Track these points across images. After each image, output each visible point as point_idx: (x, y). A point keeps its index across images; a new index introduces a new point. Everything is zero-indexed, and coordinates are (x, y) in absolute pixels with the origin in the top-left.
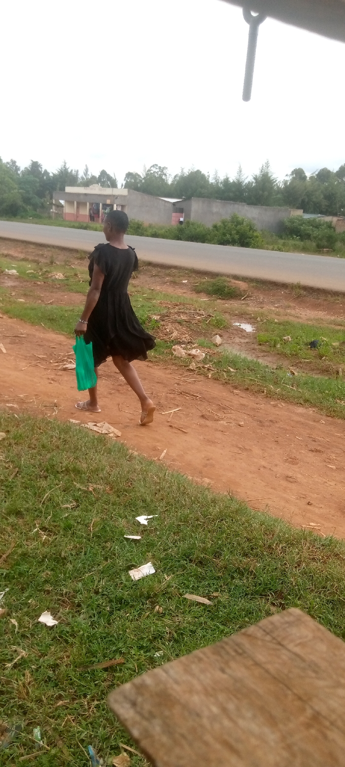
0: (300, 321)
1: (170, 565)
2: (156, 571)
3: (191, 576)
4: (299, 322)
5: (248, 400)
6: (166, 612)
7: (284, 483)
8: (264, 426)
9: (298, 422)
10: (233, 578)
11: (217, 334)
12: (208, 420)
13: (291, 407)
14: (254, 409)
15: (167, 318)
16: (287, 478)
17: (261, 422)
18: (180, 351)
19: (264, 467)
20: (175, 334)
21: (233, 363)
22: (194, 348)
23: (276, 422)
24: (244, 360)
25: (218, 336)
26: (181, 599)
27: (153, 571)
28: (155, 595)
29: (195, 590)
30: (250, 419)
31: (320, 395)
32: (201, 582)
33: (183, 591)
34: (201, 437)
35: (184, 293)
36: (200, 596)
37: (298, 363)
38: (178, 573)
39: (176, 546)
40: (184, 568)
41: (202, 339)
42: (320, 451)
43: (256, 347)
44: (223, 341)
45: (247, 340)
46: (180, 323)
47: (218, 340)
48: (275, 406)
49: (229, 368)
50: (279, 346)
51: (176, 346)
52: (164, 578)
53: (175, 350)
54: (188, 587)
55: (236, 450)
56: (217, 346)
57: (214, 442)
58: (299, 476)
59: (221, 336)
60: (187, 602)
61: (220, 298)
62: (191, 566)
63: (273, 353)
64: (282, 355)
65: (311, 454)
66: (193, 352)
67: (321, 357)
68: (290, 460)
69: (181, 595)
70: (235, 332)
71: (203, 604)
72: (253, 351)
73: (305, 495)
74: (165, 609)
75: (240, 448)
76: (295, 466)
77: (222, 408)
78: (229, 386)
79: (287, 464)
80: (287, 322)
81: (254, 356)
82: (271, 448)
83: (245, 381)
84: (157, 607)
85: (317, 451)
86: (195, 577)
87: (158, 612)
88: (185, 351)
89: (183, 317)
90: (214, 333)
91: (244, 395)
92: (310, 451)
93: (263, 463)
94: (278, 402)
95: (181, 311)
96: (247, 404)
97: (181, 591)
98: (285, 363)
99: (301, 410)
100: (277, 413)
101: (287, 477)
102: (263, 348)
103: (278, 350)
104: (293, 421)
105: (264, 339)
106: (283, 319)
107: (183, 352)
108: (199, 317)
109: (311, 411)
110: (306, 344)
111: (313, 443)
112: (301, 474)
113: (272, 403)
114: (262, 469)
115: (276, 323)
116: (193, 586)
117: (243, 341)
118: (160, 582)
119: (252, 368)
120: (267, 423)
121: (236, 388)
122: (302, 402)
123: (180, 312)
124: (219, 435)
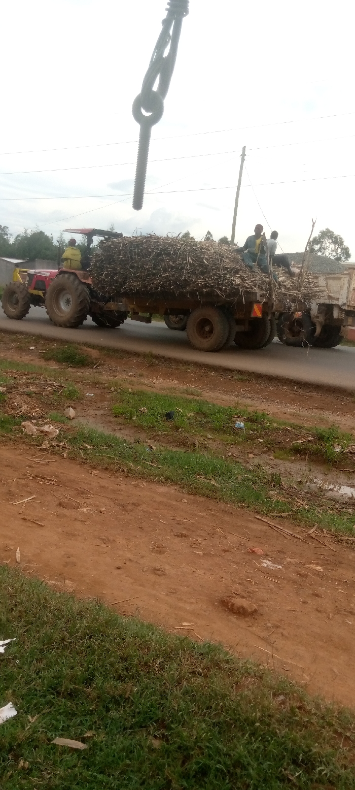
0: (154, 390)
1: (34, 703)
2: (18, 713)
3: (60, 714)
4: (153, 392)
5: (107, 481)
6: (34, 767)
7: (152, 577)
8: (126, 511)
9: (161, 503)
10: (108, 710)
11: (70, 406)
12: (66, 508)
13: (152, 486)
14: (114, 491)
15: (15, 390)
16: (155, 571)
17: (123, 506)
18: (30, 427)
19: (130, 560)
20: (25, 408)
21: (89, 439)
22: (46, 423)
23: (139, 505)
24: (101, 436)
25: (71, 408)
26: (50, 746)
27: (13, 713)
28: (19, 745)
29: (65, 732)
30: (112, 503)
31: (180, 471)
32: (71, 720)
33: (52, 735)
34: (60, 530)
35: (32, 360)
36: (73, 739)
37: (155, 436)
38: (44, 711)
39: (40, 678)
40: (50, 704)
41: (54, 412)
42: (185, 536)
43: (113, 419)
44: (77, 414)
45: (102, 412)
46: (29, 395)
47: (71, 412)
48: (136, 486)
49: (85, 445)
50: (135, 418)
51: (26, 422)
52: (28, 720)
53: (24, 427)
54: (56, 729)
55: (98, 542)
56: (70, 419)
57: (74, 535)
58: (167, 567)
59: (74, 408)
60: (57, 750)
61: (71, 367)
62: (59, 700)
63: (130, 426)
64: (139, 428)
65: (177, 540)
66: (46, 428)
67: (177, 428)
68: (156, 549)
69: (49, 740)
70: (88, 403)
71: (76, 750)
72: (110, 424)
73: (175, 589)
74: (31, 763)
75: (103, 540)
76: (162, 556)
77: (82, 493)
78: (86, 467)
79: (153, 554)
80: (141, 392)
81: (110, 429)
82: (136, 537)
83: (103, 459)
84: (22, 762)
85: (182, 536)
86: (64, 714)
87: (23, 768)
88: (36, 427)
89: (33, 389)
90: (66, 405)
91: (103, 476)
92: (176, 536)
93: (129, 555)
94: (139, 481)
95: (29, 381)
96: (107, 485)
97: (49, 734)
98: (142, 436)
99: (162, 489)
100: (139, 493)
101: (155, 569)
102: (119, 420)
103: (134, 422)
104: (155, 501)
105: (120, 411)
106: (137, 388)
107: (34, 429)
108: (50, 389)
109: (173, 490)
110: (162, 416)
111: (179, 526)
112: (169, 564)
113: (133, 483)
114: (128, 563)
115: (130, 393)
116: (63, 726)
117: (98, 413)
118: (23, 727)
119: (110, 444)
120: (130, 507)
121: (94, 468)
122: (163, 480)
123: (28, 383)
124: (79, 525)
